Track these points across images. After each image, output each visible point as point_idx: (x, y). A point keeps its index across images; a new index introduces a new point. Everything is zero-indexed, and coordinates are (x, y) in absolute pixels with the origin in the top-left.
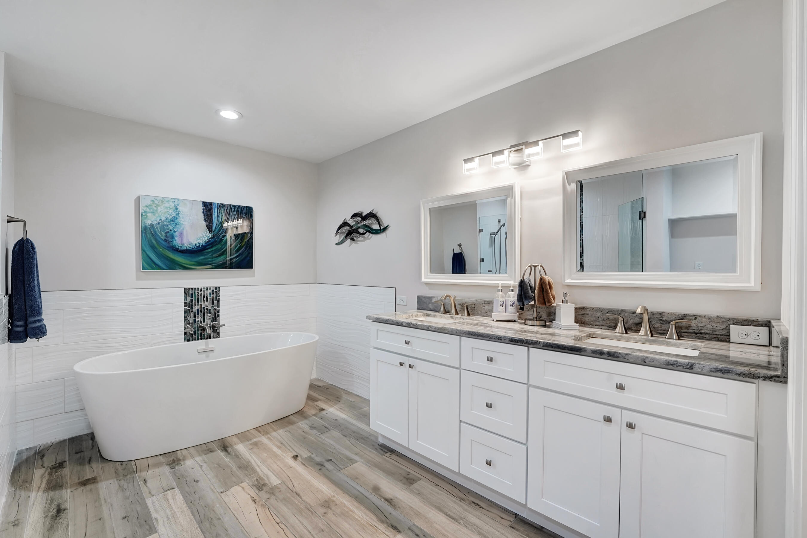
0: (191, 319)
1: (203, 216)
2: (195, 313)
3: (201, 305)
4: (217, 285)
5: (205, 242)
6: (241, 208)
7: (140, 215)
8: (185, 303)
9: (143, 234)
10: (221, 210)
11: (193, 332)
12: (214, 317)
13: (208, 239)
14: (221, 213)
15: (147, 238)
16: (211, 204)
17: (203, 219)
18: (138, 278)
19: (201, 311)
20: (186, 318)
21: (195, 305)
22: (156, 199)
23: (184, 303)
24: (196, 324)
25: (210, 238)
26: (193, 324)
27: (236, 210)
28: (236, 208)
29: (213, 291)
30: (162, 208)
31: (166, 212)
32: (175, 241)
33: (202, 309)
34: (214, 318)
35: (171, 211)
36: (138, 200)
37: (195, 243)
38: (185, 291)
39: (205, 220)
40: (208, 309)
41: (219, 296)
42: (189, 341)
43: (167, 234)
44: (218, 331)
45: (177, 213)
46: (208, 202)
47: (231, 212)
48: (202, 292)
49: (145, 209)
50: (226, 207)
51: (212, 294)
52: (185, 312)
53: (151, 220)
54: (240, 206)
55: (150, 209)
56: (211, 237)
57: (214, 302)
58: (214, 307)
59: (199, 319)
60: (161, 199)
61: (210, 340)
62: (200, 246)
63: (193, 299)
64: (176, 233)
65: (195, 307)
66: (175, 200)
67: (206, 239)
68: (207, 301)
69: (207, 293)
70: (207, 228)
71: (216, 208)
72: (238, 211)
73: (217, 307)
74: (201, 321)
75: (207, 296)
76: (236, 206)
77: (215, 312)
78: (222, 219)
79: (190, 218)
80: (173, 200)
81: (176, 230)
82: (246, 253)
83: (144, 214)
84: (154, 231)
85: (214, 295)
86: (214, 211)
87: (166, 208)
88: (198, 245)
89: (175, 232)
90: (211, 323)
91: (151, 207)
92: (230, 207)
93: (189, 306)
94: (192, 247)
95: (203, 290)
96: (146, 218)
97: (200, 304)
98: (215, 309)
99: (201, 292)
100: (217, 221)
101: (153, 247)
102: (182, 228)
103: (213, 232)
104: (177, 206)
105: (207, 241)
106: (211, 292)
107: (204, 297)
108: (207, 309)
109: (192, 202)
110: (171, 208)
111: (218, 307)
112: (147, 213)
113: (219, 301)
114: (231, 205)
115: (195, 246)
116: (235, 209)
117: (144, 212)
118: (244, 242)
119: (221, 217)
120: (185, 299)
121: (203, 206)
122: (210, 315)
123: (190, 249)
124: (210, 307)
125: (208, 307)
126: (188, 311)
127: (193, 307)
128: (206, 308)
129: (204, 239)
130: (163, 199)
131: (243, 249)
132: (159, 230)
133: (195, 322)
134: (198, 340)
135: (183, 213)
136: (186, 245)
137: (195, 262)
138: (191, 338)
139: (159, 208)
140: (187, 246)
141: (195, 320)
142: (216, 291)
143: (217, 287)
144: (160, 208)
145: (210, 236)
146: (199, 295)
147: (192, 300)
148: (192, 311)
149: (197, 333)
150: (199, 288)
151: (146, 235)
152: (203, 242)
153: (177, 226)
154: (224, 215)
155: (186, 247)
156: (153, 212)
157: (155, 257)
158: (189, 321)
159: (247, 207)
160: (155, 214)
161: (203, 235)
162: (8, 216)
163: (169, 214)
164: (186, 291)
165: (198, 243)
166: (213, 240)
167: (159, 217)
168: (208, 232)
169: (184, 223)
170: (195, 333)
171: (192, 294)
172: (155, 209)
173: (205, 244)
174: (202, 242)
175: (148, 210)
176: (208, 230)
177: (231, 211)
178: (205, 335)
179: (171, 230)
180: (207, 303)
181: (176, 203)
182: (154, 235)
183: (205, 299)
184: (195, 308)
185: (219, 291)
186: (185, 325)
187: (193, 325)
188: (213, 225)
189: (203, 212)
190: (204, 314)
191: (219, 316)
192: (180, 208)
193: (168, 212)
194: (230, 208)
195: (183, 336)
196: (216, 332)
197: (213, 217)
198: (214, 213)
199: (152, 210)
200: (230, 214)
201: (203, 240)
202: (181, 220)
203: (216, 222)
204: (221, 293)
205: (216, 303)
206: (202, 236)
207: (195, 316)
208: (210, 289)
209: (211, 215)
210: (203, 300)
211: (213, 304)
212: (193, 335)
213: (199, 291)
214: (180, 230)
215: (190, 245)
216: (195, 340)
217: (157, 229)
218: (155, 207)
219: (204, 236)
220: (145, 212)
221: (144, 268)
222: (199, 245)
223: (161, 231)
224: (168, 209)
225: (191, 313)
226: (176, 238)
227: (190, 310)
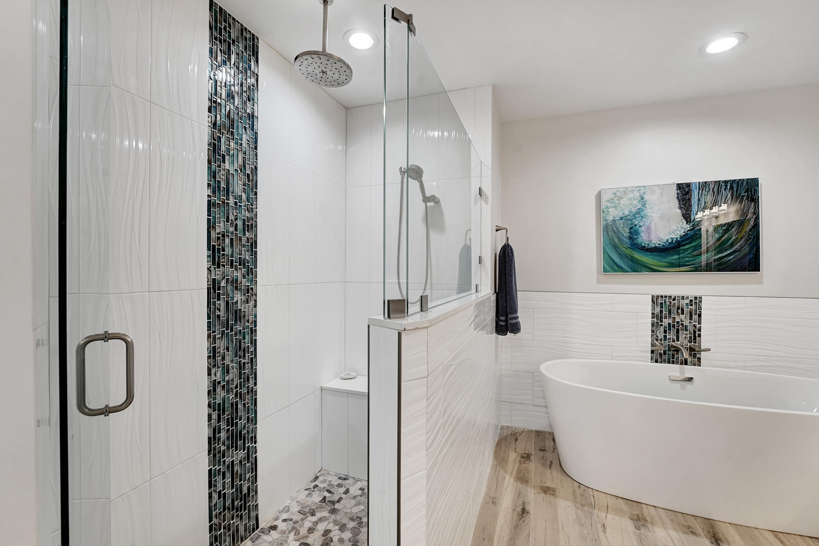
0: (661, 335)
1: (678, 203)
2: (665, 327)
3: (674, 318)
4: (698, 294)
5: (681, 236)
6: (738, 183)
7: (601, 212)
8: (653, 314)
9: (605, 232)
10: (704, 191)
11: (662, 352)
12: (692, 336)
13: (684, 232)
14: (704, 195)
15: (609, 237)
16: (688, 185)
17: (678, 206)
18: (599, 282)
19: (674, 326)
20: (654, 332)
21: (666, 318)
22: (618, 191)
23: (651, 314)
24: (667, 342)
25: (688, 231)
26: (663, 341)
27: (729, 187)
28: (729, 184)
29: (691, 301)
30: (625, 201)
31: (630, 204)
32: (640, 238)
33: (676, 323)
34: (693, 338)
35: (635, 202)
36: (599, 196)
37: (666, 238)
38: (652, 299)
39: (680, 208)
40: (684, 325)
41: (700, 308)
42: (656, 362)
43: (631, 230)
44: (698, 356)
45: (644, 203)
46: (684, 183)
47: (721, 191)
48: (676, 302)
49: (606, 204)
50: (712, 186)
51: (690, 305)
52: (653, 325)
53: (613, 214)
54: (735, 180)
55: (611, 203)
56: (689, 229)
57: (693, 316)
58: (693, 323)
59: (672, 337)
60: (624, 189)
61: (686, 366)
62: (674, 242)
63: (663, 309)
64: (642, 228)
65: (666, 320)
66: (640, 188)
67: (682, 232)
68: (683, 313)
69: (683, 303)
70: (683, 218)
71: (696, 189)
72: (732, 188)
73: (697, 324)
74: (673, 339)
75: (682, 307)
76: (728, 181)
77: (694, 330)
78: (705, 203)
79: (660, 207)
80: (638, 189)
81: (641, 225)
82: (747, 248)
83: (605, 210)
84: (616, 228)
85: (693, 307)
86: (693, 194)
87: (630, 199)
88: (670, 241)
89: (640, 226)
90: (689, 344)
91: (613, 201)
92: (719, 184)
93: (657, 318)
94: (662, 244)
95: (676, 299)
96: (607, 214)
97: (672, 316)
98: (695, 326)
99: (674, 302)
100: (698, 206)
101: (615, 247)
102: (649, 222)
103: (693, 222)
104: (643, 195)
105: (684, 235)
106: (689, 303)
107: (678, 308)
108: (682, 325)
109: (662, 187)
110: (636, 198)
111: (700, 323)
112: (609, 208)
113: (700, 316)
114: (719, 181)
115: (666, 243)
116: (726, 186)
117: (605, 207)
118: (744, 232)
119: (704, 200)
120: (653, 308)
121: (677, 190)
122: (687, 333)
123: (659, 247)
124: (686, 322)
125: (683, 322)
126: (657, 325)
127: (664, 320)
128: (680, 322)
129: (678, 232)
130: (626, 189)
131: (741, 242)
132: (622, 226)
133: (665, 340)
134: (669, 363)
135: (650, 203)
136: (654, 242)
137: (667, 262)
138: (660, 359)
139: (621, 200)
140: (656, 243)
141: (665, 337)
142: (697, 301)
143: (698, 296)
144: (623, 200)
145: (688, 227)
146: (671, 306)
147: (661, 312)
148: (661, 325)
149: (668, 354)
150: (671, 297)
151: (608, 234)
152: (678, 236)
153: (643, 219)
154: (708, 197)
155: (655, 245)
156: (615, 207)
157: (616, 257)
158: (658, 337)
159: (748, 179)
160: (617, 208)
161: (678, 227)
162: (496, 226)
163: (633, 206)
164: (654, 300)
165: (671, 238)
166: (691, 233)
167: (622, 210)
168: (685, 222)
169: (652, 215)
170: (665, 354)
171: (661, 304)
172: (617, 202)
173: (680, 238)
174: (676, 237)
175: (609, 205)
176: (685, 220)
177: (720, 189)
178: (680, 359)
179: (636, 225)
180: (682, 317)
181: (642, 192)
182: (617, 232)
183: (680, 311)
184: (666, 322)
185: (701, 302)
186: (652, 341)
187: (663, 343)
188: (692, 213)
189: (678, 198)
190: (678, 330)
191: (700, 336)
192: (646, 197)
193: (632, 203)
194: (719, 186)
195: (649, 355)
196: (696, 357)
197: (691, 203)
198: (693, 196)
199: (613, 205)
200: (718, 194)
201: (678, 234)
202: (648, 211)
203: (697, 208)
204: (703, 306)
205: (695, 317)
206: (676, 228)
207: (665, 332)
208: (688, 298)
209: (689, 199)
210: (677, 312)
211: (691, 318)
212: (663, 356)
213: (672, 300)
214: (647, 224)
215: (659, 241)
216: (665, 362)
217: (620, 225)
218: (618, 200)
219: (680, 229)
220: (607, 207)
221: (605, 271)
222: (672, 241)
223: (624, 227)
224: (632, 200)
225: (660, 327)
226: (642, 234)
227: (659, 323)
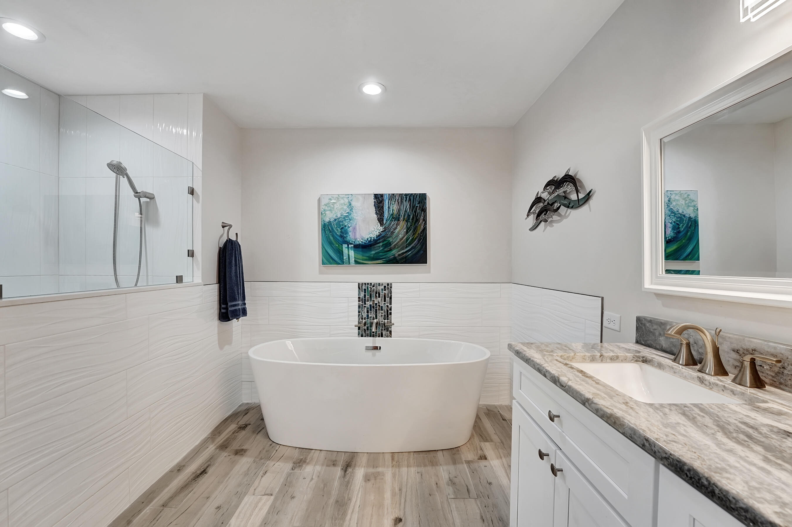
0: (365, 315)
1: (375, 209)
2: (368, 308)
3: (374, 301)
4: (389, 281)
5: (377, 236)
6: (414, 196)
7: (321, 214)
8: (359, 298)
9: (323, 231)
10: (392, 201)
11: (366, 328)
12: (386, 314)
13: (379, 233)
14: (392, 204)
15: (326, 235)
16: (382, 196)
17: (375, 212)
18: (321, 273)
19: (373, 307)
20: (360, 313)
21: (368, 301)
22: (333, 197)
23: (358, 298)
24: (369, 320)
25: (381, 232)
26: (366, 320)
27: (408, 199)
28: (408, 197)
29: (385, 287)
30: (337, 206)
31: (341, 208)
32: (349, 237)
33: (375, 305)
34: (386, 316)
35: (345, 207)
36: (319, 200)
37: (367, 237)
38: (358, 286)
39: (376, 213)
40: (381, 306)
41: (391, 293)
42: (362, 336)
43: (342, 230)
44: (390, 329)
45: (351, 208)
46: (379, 194)
47: (403, 201)
48: (374, 288)
49: (324, 207)
50: (397, 198)
51: (384, 290)
52: (359, 307)
53: (329, 217)
54: (412, 194)
55: (328, 207)
56: (382, 230)
57: (386, 298)
58: (386, 304)
59: (372, 315)
60: (337, 196)
61: (382, 338)
62: (372, 241)
63: (366, 294)
64: (350, 228)
65: (368, 302)
66: (348, 196)
67: (377, 233)
68: (379, 297)
69: (379, 289)
70: (378, 221)
71: (387, 200)
72: (410, 200)
73: (389, 304)
74: (373, 317)
75: (379, 292)
76: (408, 195)
77: (387, 309)
78: (393, 210)
79: (363, 212)
80: (347, 196)
81: (350, 226)
82: (419, 246)
83: (323, 213)
84: (331, 228)
85: (386, 292)
86: (385, 203)
87: (342, 204)
88: (369, 240)
89: (349, 227)
90: (384, 321)
91: (329, 205)
92: (402, 196)
93: (362, 300)
94: (364, 241)
95: (375, 285)
96: (325, 216)
97: (372, 299)
98: (387, 306)
99: (373, 288)
100: (388, 213)
101: (330, 243)
102: (355, 224)
103: (385, 225)
104: (351, 201)
105: (379, 235)
106: (383, 288)
107: (376, 293)
108: (379, 305)
109: (365, 196)
110: (345, 204)
111: (391, 304)
112: (326, 211)
113: (391, 298)
114: (402, 194)
115: (367, 241)
116: (406, 198)
117: (323, 210)
118: (417, 233)
119: (392, 208)
120: (359, 294)
121: (374, 199)
122: (382, 312)
123: (362, 244)
124: (382, 304)
125: (380, 303)
126: (362, 306)
127: (366, 302)
128: (378, 304)
129: (375, 233)
130: (339, 196)
131: (416, 242)
132: (336, 227)
133: (368, 318)
134: (370, 336)
135: (356, 208)
136: (359, 240)
137: (367, 256)
138: (365, 334)
139: (335, 205)
140: (360, 241)
141: (368, 316)
142: (388, 287)
143: (389, 283)
144: (337, 205)
145: (381, 229)
146: (371, 291)
147: (365, 296)
148: (365, 307)
149: (370, 329)
150: (371, 284)
151: (325, 233)
152: (375, 236)
153: (350, 221)
154: (395, 206)
155: (359, 242)
156: (330, 210)
157: (332, 252)
158: (363, 316)
159: (420, 194)
160: (332, 211)
161: (375, 229)
162: (223, 223)
163: (344, 210)
164: (360, 286)
165: (370, 237)
166: (383, 234)
167: (335, 214)
168: (380, 225)
169: (357, 218)
170: (368, 329)
171: (365, 289)
172: (332, 206)
173: (376, 238)
174: (373, 236)
175: (326, 208)
176: (379, 223)
177: (402, 200)
178: (378, 332)
179: (345, 226)
180: (379, 299)
181: (350, 199)
182: (331, 231)
183: (377, 295)
184: (368, 304)
185: (391, 287)
186: (359, 319)
187: (366, 321)
188: (384, 218)
189: (375, 205)
190: (376, 310)
191: (391, 314)
192: (353, 204)
193: (343, 208)
194: (402, 198)
195: (357, 331)
196: (388, 330)
197: (384, 210)
198: (385, 205)
199: (329, 208)
200: (401, 204)
201: (374, 234)
202: (354, 215)
203: (387, 214)
204: (393, 290)
205: (388, 299)
206: (373, 229)
207: (368, 312)
208: (382, 284)
209: (383, 207)
211: (385, 301)
212: (366, 331)
213: (372, 287)
214: (353, 225)
215: (362, 239)
216: (368, 336)
217: (334, 225)
218: (332, 204)
220: (324, 210)
221: (323, 263)
222: (371, 240)
223: (337, 227)
224: (343, 205)
225: (364, 308)
226: (350, 234)
227: (364, 305)
